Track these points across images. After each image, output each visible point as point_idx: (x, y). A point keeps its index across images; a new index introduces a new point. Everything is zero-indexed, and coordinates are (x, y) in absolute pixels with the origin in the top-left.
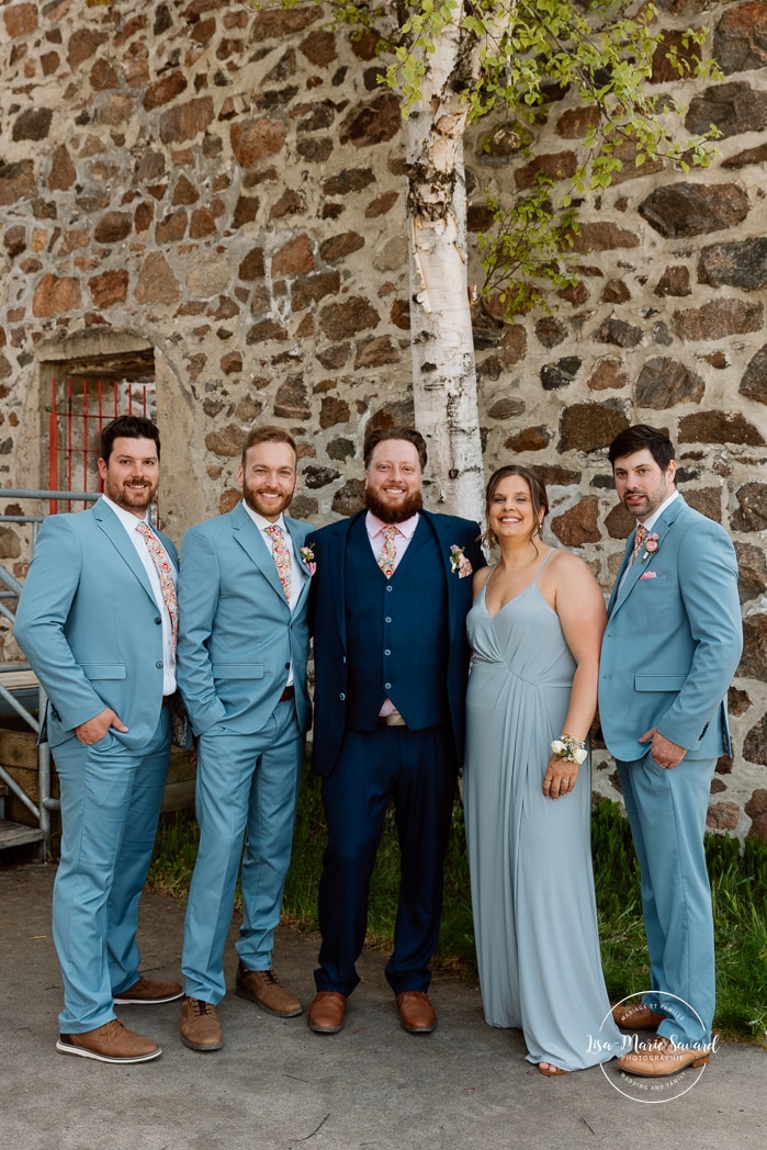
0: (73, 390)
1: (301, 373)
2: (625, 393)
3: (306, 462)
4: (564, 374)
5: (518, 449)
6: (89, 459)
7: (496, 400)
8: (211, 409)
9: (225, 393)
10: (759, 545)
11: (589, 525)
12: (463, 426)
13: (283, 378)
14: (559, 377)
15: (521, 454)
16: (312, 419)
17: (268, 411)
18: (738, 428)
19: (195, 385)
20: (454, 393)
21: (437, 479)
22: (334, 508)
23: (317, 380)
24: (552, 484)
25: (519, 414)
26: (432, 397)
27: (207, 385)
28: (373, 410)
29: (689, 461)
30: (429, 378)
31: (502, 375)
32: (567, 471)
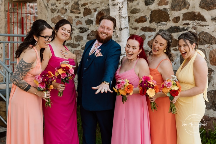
0: (14, 5)
1: (78, 1)
2: (168, 7)
3: (80, 26)
5: (138, 22)
6: (19, 25)
7: (132, 8)
8: (53, 11)
9: (57, 6)
10: (204, 49)
12: (123, 16)
13: (73, 2)
14: (150, 2)
15: (139, 24)
16: (81, 14)
17: (69, 11)
18: (199, 16)
19: (48, 4)
20: (121, 6)
21: (116, 31)
22: (87, 39)
23: (82, 3)
24: (148, 32)
25: (139, 12)
26: (115, 8)
27: (52, 4)
28: (98, 11)
29: (185, 25)
30: (114, 2)
31: (134, 1)
32: (152, 28)
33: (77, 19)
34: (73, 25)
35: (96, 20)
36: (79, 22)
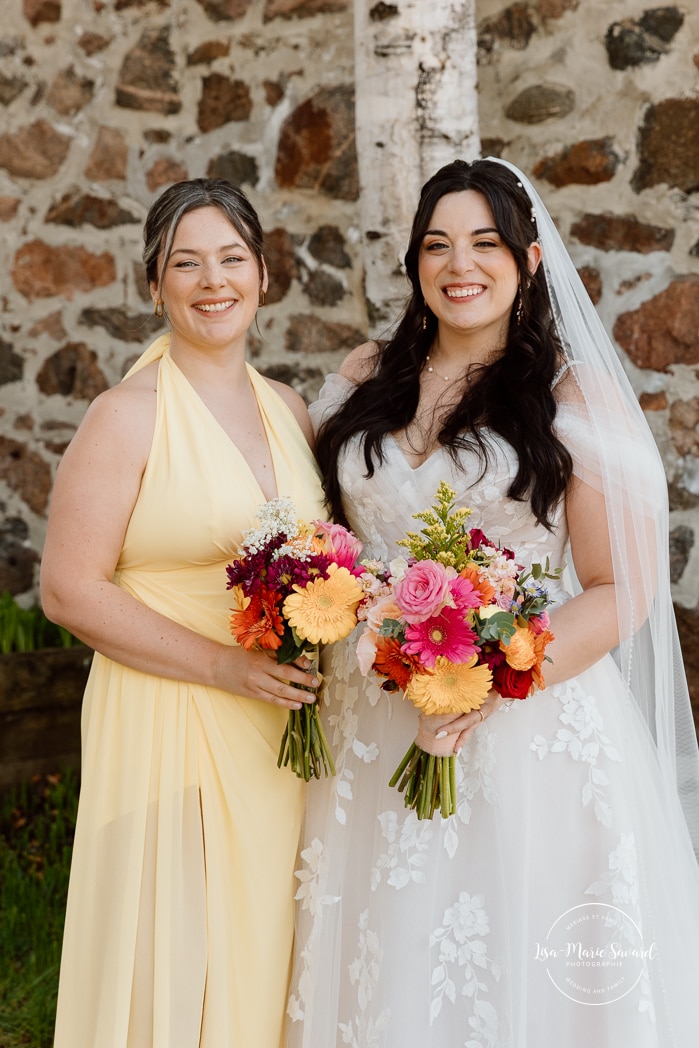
1: (167, 28)
4: (651, 40)
5: (558, 182)
7: (521, 86)
8: (5, 90)
9: (29, 61)
11: (684, 330)
12: (447, 126)
13: (134, 36)
14: (640, 46)
15: (565, 191)
16: (183, 113)
17: (104, 96)
20: (431, 62)
21: (394, 229)
23: (195, 42)
24: (620, 248)
25: (563, 115)
26: (388, 69)
28: (294, 99)
30: (383, 33)
31: (534, 40)
32: (649, 227)
33: (154, 151)
34: (130, 189)
35: (279, 160)
36: (166, 171)
